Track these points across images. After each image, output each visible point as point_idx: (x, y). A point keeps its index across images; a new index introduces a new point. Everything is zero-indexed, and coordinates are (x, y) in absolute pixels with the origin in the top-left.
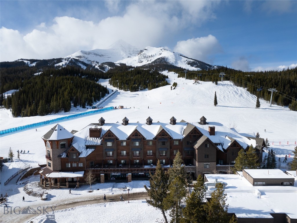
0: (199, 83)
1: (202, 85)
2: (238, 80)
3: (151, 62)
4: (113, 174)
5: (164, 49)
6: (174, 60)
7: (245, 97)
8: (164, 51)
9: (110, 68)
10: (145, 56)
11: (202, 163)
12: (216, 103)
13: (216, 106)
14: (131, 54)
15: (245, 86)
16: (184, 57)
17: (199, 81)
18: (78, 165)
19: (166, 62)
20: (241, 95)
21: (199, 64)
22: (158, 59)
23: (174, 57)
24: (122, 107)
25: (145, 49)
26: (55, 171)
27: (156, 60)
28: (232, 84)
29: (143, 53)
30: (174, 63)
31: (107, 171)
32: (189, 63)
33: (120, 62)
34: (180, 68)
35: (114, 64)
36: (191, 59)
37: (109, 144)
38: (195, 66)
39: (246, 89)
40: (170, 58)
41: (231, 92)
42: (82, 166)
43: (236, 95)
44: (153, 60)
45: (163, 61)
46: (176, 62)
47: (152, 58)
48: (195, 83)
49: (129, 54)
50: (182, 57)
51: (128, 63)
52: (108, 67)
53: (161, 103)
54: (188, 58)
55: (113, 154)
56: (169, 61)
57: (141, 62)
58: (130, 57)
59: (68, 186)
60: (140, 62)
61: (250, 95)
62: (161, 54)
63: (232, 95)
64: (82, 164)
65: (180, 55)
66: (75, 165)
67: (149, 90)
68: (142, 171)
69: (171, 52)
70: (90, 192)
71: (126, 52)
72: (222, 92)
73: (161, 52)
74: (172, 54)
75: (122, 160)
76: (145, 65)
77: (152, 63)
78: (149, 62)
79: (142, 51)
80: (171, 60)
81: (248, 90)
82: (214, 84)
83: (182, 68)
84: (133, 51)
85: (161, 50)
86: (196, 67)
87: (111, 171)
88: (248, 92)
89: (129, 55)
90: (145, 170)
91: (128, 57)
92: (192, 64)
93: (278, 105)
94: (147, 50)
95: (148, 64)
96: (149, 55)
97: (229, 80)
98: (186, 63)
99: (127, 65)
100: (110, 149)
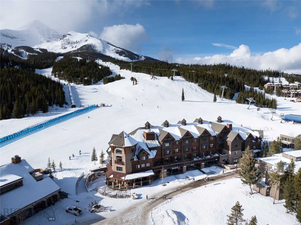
0: (156, 78)
1: (160, 80)
2: (190, 76)
3: (76, 49)
4: (173, 168)
5: (91, 36)
6: (102, 48)
7: (200, 92)
8: (90, 38)
9: (28, 53)
10: (69, 41)
11: (233, 151)
12: (183, 98)
13: (183, 101)
14: (50, 38)
15: (196, 82)
16: (112, 45)
17: (156, 76)
18: (146, 165)
19: (93, 50)
20: (196, 90)
21: (127, 54)
22: (85, 46)
23: (101, 45)
24: (104, 105)
25: (69, 34)
26: (128, 173)
27: (82, 47)
28: (184, 80)
29: (67, 38)
30: (102, 51)
31: (169, 166)
32: (117, 52)
33: (38, 46)
34: (109, 56)
35: (33, 49)
36: (119, 48)
37: (167, 145)
38: (123, 55)
39: (197, 84)
40: (97, 45)
41: (188, 88)
42: (149, 165)
43: (192, 90)
44: (79, 47)
45: (90, 48)
46: (104, 50)
47: (77, 45)
48: (152, 78)
49: (48, 37)
50: (110, 45)
51: (49, 49)
52: (25, 52)
53: (136, 100)
54: (116, 47)
55: (169, 152)
56: (97, 49)
57: (65, 48)
58: (50, 42)
59: (141, 184)
60: (63, 48)
61: (203, 90)
62: (87, 41)
63: (190, 91)
64: (149, 164)
65: (108, 43)
66: (143, 166)
67: (104, 84)
68: (192, 163)
69: (98, 39)
70: (164, 185)
71: (44, 35)
72: (180, 87)
73: (87, 38)
74: (100, 41)
75: (176, 156)
76: (70, 52)
77: (78, 50)
78: (74, 49)
79: (64, 36)
80: (99, 48)
81: (199, 85)
82: (170, 80)
83: (111, 56)
84: (53, 35)
85: (87, 36)
86: (125, 56)
87: (171, 166)
88: (199, 87)
89: (49, 40)
90: (195, 162)
91: (48, 41)
92: (121, 53)
93: (226, 98)
94: (70, 35)
95: (74, 51)
96: (73, 41)
97: (180, 75)
98: (114, 52)
99: (48, 51)
100: (168, 148)
